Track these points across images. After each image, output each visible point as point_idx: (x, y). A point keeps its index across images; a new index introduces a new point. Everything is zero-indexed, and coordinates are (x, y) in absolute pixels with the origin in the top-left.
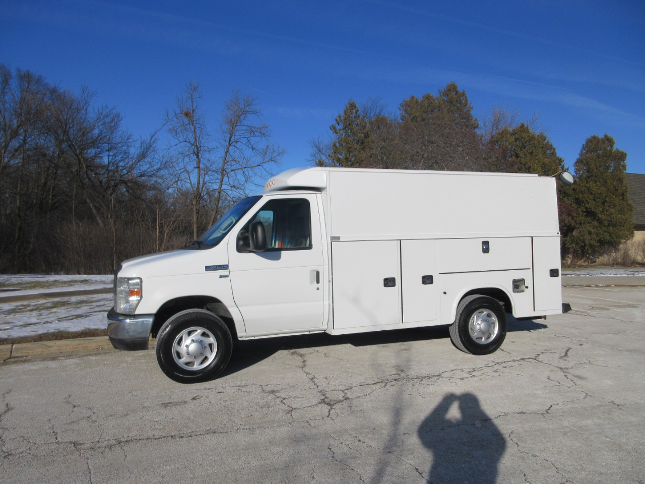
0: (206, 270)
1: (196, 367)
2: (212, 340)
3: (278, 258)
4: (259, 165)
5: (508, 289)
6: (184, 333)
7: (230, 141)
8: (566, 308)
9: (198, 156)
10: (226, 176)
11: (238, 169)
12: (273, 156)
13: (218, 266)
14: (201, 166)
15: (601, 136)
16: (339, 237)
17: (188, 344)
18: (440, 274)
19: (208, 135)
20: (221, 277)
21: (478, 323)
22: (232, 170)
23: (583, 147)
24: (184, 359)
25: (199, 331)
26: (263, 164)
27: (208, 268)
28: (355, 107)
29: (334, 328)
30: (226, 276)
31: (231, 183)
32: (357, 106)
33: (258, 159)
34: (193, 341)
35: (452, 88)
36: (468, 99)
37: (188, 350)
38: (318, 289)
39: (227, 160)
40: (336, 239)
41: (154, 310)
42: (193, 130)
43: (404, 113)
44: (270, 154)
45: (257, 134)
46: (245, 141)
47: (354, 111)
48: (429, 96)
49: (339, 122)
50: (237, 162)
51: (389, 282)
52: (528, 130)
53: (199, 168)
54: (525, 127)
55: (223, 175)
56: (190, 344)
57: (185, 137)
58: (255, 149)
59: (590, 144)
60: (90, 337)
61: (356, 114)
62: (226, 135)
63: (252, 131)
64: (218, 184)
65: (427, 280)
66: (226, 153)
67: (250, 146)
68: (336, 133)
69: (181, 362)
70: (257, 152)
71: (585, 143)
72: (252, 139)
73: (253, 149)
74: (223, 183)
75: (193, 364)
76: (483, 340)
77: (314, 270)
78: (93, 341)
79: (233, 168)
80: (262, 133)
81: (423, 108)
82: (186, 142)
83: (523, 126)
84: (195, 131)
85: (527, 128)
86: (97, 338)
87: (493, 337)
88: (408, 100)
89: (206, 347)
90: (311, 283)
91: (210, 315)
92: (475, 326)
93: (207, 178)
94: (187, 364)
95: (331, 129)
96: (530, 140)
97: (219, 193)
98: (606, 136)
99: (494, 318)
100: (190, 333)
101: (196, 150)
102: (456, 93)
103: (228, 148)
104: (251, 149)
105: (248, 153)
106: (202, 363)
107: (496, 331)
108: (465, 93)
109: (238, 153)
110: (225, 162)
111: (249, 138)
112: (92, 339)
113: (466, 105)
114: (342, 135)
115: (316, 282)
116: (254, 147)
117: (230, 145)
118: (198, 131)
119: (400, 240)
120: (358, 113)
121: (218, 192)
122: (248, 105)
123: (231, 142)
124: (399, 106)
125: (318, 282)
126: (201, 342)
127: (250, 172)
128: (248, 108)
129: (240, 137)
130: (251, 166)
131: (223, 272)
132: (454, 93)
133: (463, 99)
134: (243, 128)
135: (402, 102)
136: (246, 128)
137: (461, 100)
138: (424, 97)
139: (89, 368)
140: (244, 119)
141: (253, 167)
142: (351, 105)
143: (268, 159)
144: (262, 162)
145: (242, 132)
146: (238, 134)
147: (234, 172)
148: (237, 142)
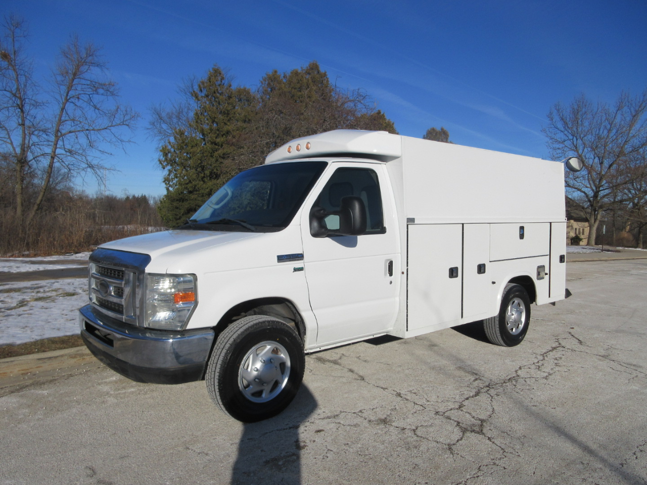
0: (278, 262)
1: (266, 397)
2: (284, 355)
4: (106, 129)
5: (534, 277)
6: (251, 353)
7: (67, 95)
8: (568, 294)
9: (22, 111)
10: (61, 138)
11: (79, 131)
12: (125, 119)
13: (292, 255)
14: (27, 123)
16: (414, 219)
17: (258, 367)
18: (490, 262)
19: (35, 85)
20: (296, 270)
21: (512, 314)
22: (70, 132)
24: (251, 388)
25: (268, 347)
26: (112, 128)
27: (281, 259)
28: (220, 74)
29: (407, 330)
30: (301, 269)
31: (68, 147)
32: (223, 72)
33: (105, 122)
34: (264, 362)
35: (314, 68)
36: (329, 80)
38: (391, 283)
39: (63, 118)
40: (411, 221)
41: (214, 322)
42: (15, 77)
43: (267, 86)
44: (122, 117)
45: (101, 91)
46: (86, 98)
47: (219, 78)
48: (297, 72)
49: (202, 89)
50: (79, 123)
51: (453, 273)
52: (384, 116)
53: (24, 125)
54: (382, 113)
55: (57, 138)
57: (4, 85)
58: (98, 109)
59: (430, 135)
60: (5, 357)
61: (221, 82)
62: (62, 87)
63: (96, 87)
64: (51, 147)
65: (481, 269)
66: (63, 109)
67: (92, 104)
68: (198, 100)
69: (250, 395)
70: (101, 113)
72: (95, 96)
73: (95, 107)
74: (58, 146)
75: (262, 394)
76: (514, 330)
77: (388, 260)
78: (14, 363)
79: (72, 129)
80: (108, 89)
81: (292, 83)
82: (5, 90)
83: (379, 113)
84: (17, 78)
85: (383, 115)
86: (21, 358)
87: (521, 326)
88: (271, 74)
89: (277, 369)
90: (385, 274)
91: (282, 323)
92: (510, 318)
93: (34, 139)
94: (254, 394)
95: (192, 95)
97: (53, 158)
99: (522, 307)
100: (256, 353)
101: (19, 102)
102: (319, 72)
103: (64, 104)
104: (93, 109)
105: (91, 113)
106: (272, 391)
107: (523, 319)
108: (327, 73)
109: (78, 113)
110: (60, 122)
111: (91, 96)
112: (12, 361)
113: (326, 87)
114: (206, 103)
115: (388, 275)
116: (98, 106)
117: (67, 100)
118: (22, 79)
119: (463, 224)
120: (223, 81)
121: (52, 157)
122: (90, 56)
123: (68, 97)
124: (262, 80)
125: (391, 274)
127: (93, 136)
128: (90, 58)
129: (82, 92)
130: (96, 128)
131: (298, 264)
132: (316, 73)
133: (325, 80)
134: (83, 82)
135: (266, 76)
136: (89, 83)
137: (323, 81)
138: (292, 73)
139: (58, 410)
140: (86, 72)
141: (99, 130)
142: (216, 71)
143: (119, 122)
144: (110, 125)
145: (83, 87)
146: (79, 87)
147: (73, 134)
148: (78, 98)
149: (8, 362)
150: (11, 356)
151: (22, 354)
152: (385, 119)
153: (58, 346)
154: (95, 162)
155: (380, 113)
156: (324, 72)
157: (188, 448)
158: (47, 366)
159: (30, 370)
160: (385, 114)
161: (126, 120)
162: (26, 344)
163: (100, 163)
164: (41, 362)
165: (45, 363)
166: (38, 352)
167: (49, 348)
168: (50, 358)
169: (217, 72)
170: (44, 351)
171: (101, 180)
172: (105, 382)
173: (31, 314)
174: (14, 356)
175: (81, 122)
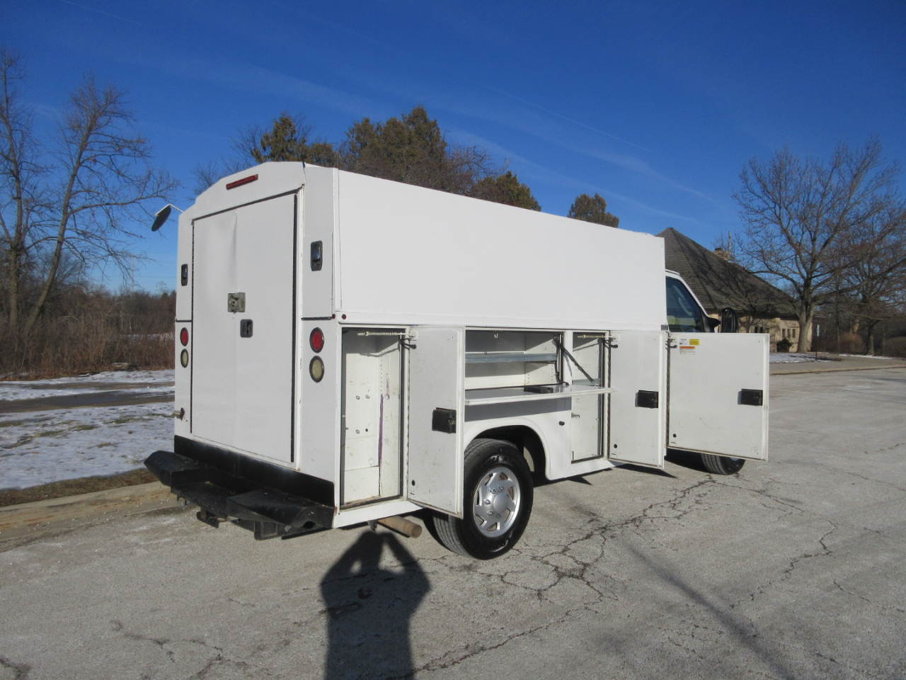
4: (134, 202)
7: (80, 157)
9: (18, 180)
10: (72, 216)
11: (96, 206)
12: (160, 188)
14: (24, 196)
15: (591, 196)
19: (35, 144)
22: (84, 207)
23: (572, 208)
26: (141, 201)
28: (290, 125)
31: (81, 227)
32: (294, 124)
33: (131, 193)
35: (419, 115)
36: (440, 131)
39: (74, 189)
42: (8, 134)
43: (355, 141)
44: (156, 185)
45: (126, 151)
46: (105, 160)
47: (289, 132)
48: (396, 122)
49: (266, 146)
50: (96, 194)
52: (516, 180)
53: (20, 198)
54: (513, 176)
55: (66, 215)
58: (123, 176)
59: (580, 204)
61: (292, 136)
62: (73, 146)
63: (119, 145)
64: (58, 228)
66: (74, 176)
67: (114, 168)
70: (127, 180)
71: (574, 203)
72: (119, 158)
73: (119, 173)
74: (67, 227)
79: (87, 203)
80: (137, 148)
81: (388, 137)
83: (509, 175)
84: (11, 134)
85: (515, 178)
88: (360, 123)
93: (34, 217)
95: (252, 154)
96: (518, 195)
97: (60, 243)
98: (596, 196)
101: (13, 168)
102: (426, 121)
103: (76, 169)
104: (116, 175)
105: (112, 181)
108: (437, 123)
109: (95, 181)
110: (70, 194)
111: (112, 157)
113: (438, 140)
116: (123, 171)
117: (80, 164)
118: (18, 136)
120: (294, 135)
121: (58, 242)
122: (111, 103)
123: (82, 160)
124: (348, 132)
127: (116, 212)
128: (112, 106)
129: (101, 153)
130: (119, 202)
132: (422, 122)
133: (435, 131)
134: (103, 138)
135: (353, 126)
136: (109, 139)
137: (431, 133)
138: (388, 123)
139: (76, 564)
140: (106, 125)
141: (123, 204)
142: (284, 122)
143: (151, 193)
144: (139, 197)
145: (102, 145)
146: (96, 147)
147: (89, 209)
148: (95, 161)
149: (11, 511)
150: (14, 504)
151: (28, 501)
152: (517, 184)
153: (73, 491)
154: (119, 248)
155: (511, 175)
156: (433, 120)
157: (231, 600)
158: (60, 516)
159: (38, 521)
160: (517, 178)
161: (162, 191)
162: (33, 488)
163: (125, 249)
164: (52, 510)
165: (58, 511)
166: (48, 498)
167: (62, 493)
168: (64, 505)
169: (285, 123)
170: (56, 497)
171: (127, 270)
172: (134, 532)
173: (37, 453)
174: (18, 504)
175: (98, 194)
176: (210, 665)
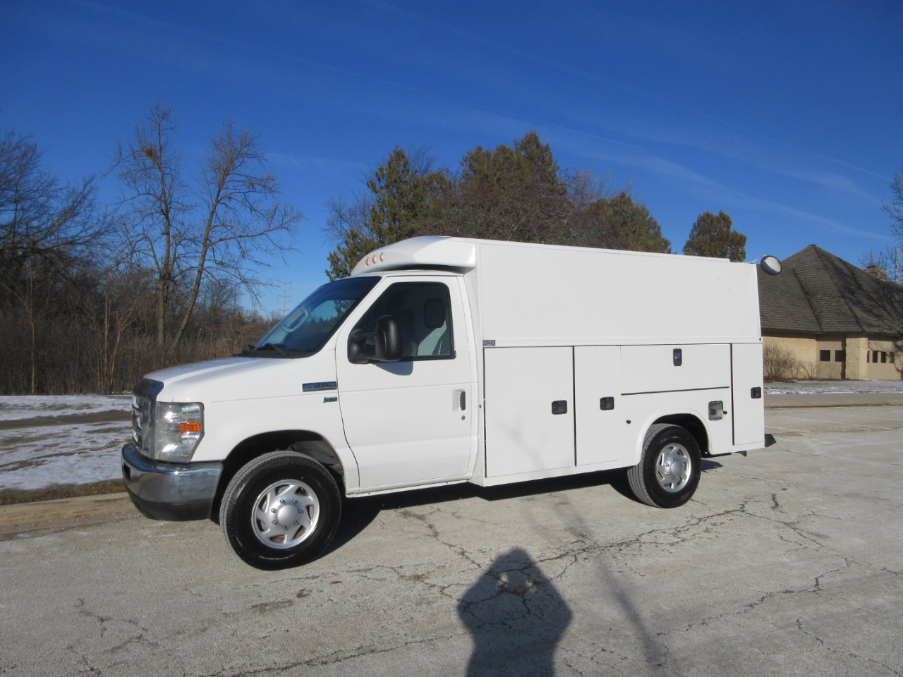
0: (303, 391)
1: (287, 543)
2: (312, 499)
3: (408, 371)
4: (262, 234)
5: (703, 415)
6: (269, 491)
7: (218, 196)
8: (769, 440)
9: (167, 217)
10: (211, 248)
11: (230, 238)
13: (322, 383)
14: (172, 231)
15: (716, 214)
16: (494, 341)
17: (276, 508)
18: (622, 395)
19: (183, 186)
20: (326, 400)
21: (667, 464)
22: (221, 240)
23: (694, 227)
24: (269, 531)
25: (292, 486)
26: (269, 233)
27: (308, 387)
28: (404, 157)
29: (486, 476)
30: (334, 400)
31: (219, 258)
32: (407, 155)
33: (261, 226)
34: (284, 502)
35: (531, 141)
36: (552, 155)
37: (276, 517)
38: (463, 418)
39: (213, 224)
40: (489, 344)
41: (223, 454)
42: (160, 177)
43: (468, 169)
44: (281, 218)
45: (258, 188)
46: (240, 197)
47: (402, 163)
48: (505, 148)
49: (381, 178)
50: (230, 228)
51: (559, 407)
52: (630, 201)
53: (168, 234)
54: (627, 197)
55: (206, 246)
56: (280, 508)
57: (147, 187)
58: (255, 210)
59: (702, 223)
60: (61, 498)
61: (405, 167)
62: (213, 187)
63: (252, 183)
64: (198, 259)
65: (607, 403)
66: (212, 213)
67: (247, 204)
68: (376, 192)
69: (264, 536)
70: (259, 214)
71: (696, 222)
72: (251, 194)
73: (252, 209)
74: (207, 258)
75: (283, 539)
76: (672, 487)
77: (459, 390)
78: (69, 504)
79: (223, 236)
80: (267, 185)
81: (497, 164)
82: (149, 194)
83: (623, 196)
84: (163, 178)
85: (629, 198)
86: (76, 499)
87: (685, 482)
88: (474, 152)
89: (302, 512)
90: (455, 408)
91: (308, 460)
92: (663, 468)
93: (181, 250)
94: (272, 539)
95: (368, 186)
96: (633, 215)
97: (200, 272)
98: (721, 214)
99: (686, 456)
100: (277, 490)
101: (163, 207)
102: (538, 146)
103: (215, 207)
104: (249, 210)
105: (245, 215)
106: (295, 536)
107: (688, 473)
108: (549, 147)
109: (230, 215)
110: (209, 227)
111: (246, 194)
112: (67, 502)
113: (550, 164)
114: (385, 195)
115: (460, 408)
116: (255, 206)
117: (218, 202)
118: (168, 179)
119: (573, 347)
120: (407, 166)
121: (198, 271)
122: (246, 146)
123: (219, 198)
124: (461, 160)
125: (463, 408)
126: (295, 504)
127: (248, 244)
128: (246, 149)
129: (234, 191)
130: (250, 234)
131: (330, 393)
132: (535, 147)
133: (547, 155)
134: (237, 178)
135: (467, 155)
136: (243, 178)
137: (543, 157)
138: (497, 149)
139: (86, 550)
140: (240, 165)
141: (253, 236)
142: (397, 154)
143: (277, 225)
144: (267, 229)
145: (236, 184)
146: (231, 186)
147: (223, 242)
148: (230, 198)
149: (62, 503)
150: (67, 497)
151: (80, 495)
152: (631, 204)
153: (120, 489)
154: (249, 276)
155: (625, 196)
156: (545, 145)
157: (187, 590)
158: (104, 509)
159: (85, 513)
160: (631, 198)
161: (286, 223)
162: (87, 485)
163: (255, 277)
164: (98, 504)
165: (102, 505)
166: (97, 494)
167: (110, 490)
168: (108, 501)
169: (399, 155)
170: (104, 493)
171: (255, 296)
172: (151, 527)
174: (71, 497)
175: (232, 227)
176: (129, 641)
